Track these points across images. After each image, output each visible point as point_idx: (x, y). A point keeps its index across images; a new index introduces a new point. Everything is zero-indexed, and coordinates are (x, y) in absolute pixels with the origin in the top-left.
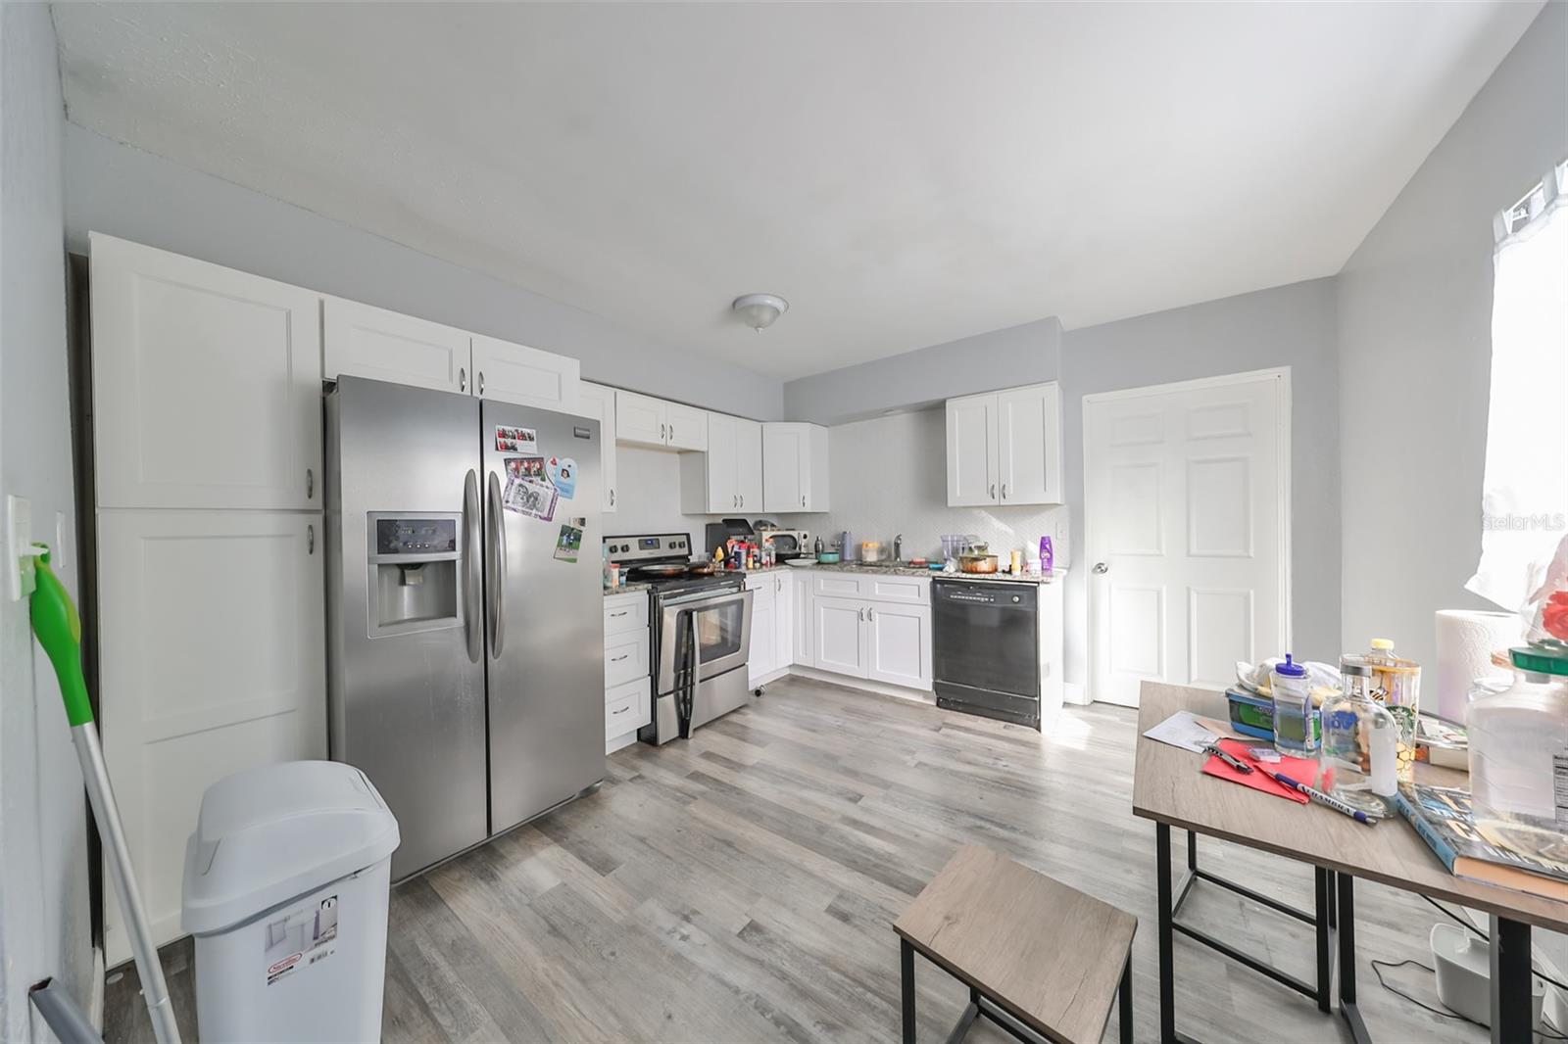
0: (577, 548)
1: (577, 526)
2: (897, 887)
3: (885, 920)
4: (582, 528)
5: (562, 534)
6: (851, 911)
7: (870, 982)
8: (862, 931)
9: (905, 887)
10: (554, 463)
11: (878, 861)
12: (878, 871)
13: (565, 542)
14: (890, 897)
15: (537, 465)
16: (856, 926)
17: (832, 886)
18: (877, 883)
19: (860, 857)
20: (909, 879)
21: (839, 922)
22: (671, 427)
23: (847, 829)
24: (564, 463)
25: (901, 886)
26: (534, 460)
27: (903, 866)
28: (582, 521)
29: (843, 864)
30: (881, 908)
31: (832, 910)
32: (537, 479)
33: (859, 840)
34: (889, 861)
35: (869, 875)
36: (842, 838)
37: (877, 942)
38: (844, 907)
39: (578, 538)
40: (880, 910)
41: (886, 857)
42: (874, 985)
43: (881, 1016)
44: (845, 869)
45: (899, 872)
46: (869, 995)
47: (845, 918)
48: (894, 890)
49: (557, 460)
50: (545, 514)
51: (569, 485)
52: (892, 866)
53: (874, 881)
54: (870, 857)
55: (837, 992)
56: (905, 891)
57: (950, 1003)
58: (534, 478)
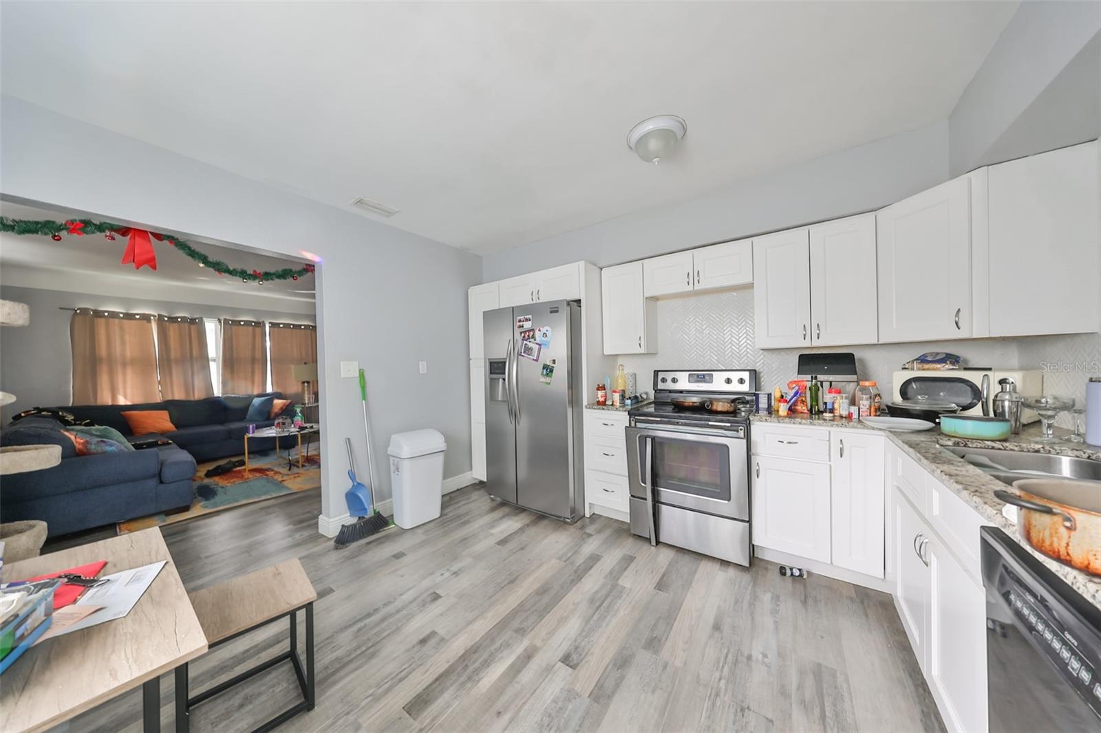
0: (551, 377)
1: (552, 364)
2: (437, 680)
3: (410, 665)
4: (554, 365)
5: (544, 368)
6: (426, 646)
7: (372, 650)
8: (408, 650)
9: (434, 686)
10: (540, 330)
11: (471, 669)
12: (460, 669)
13: (545, 373)
14: (429, 673)
15: (532, 333)
16: (413, 647)
17: (455, 635)
18: (447, 665)
19: (480, 657)
20: (442, 692)
21: (421, 637)
22: (698, 272)
23: (519, 649)
24: (544, 330)
25: (437, 683)
26: (530, 331)
27: (458, 690)
28: (554, 361)
29: (475, 644)
30: (421, 665)
31: (434, 633)
32: (532, 340)
33: (502, 658)
34: (469, 679)
35: (457, 661)
36: (507, 645)
37: (395, 658)
38: (432, 642)
39: (551, 371)
40: (420, 663)
41: (476, 678)
42: (368, 652)
43: (349, 653)
44: (470, 645)
45: (452, 685)
46: (364, 648)
47: (423, 641)
48: (435, 677)
49: (541, 329)
50: (535, 358)
51: (546, 341)
52: (462, 679)
53: (449, 664)
54: (477, 664)
55: (375, 634)
56: (430, 685)
57: (327, 694)
58: (531, 340)
